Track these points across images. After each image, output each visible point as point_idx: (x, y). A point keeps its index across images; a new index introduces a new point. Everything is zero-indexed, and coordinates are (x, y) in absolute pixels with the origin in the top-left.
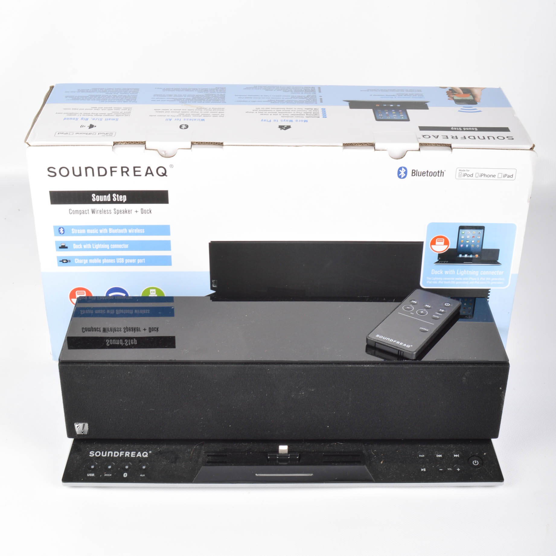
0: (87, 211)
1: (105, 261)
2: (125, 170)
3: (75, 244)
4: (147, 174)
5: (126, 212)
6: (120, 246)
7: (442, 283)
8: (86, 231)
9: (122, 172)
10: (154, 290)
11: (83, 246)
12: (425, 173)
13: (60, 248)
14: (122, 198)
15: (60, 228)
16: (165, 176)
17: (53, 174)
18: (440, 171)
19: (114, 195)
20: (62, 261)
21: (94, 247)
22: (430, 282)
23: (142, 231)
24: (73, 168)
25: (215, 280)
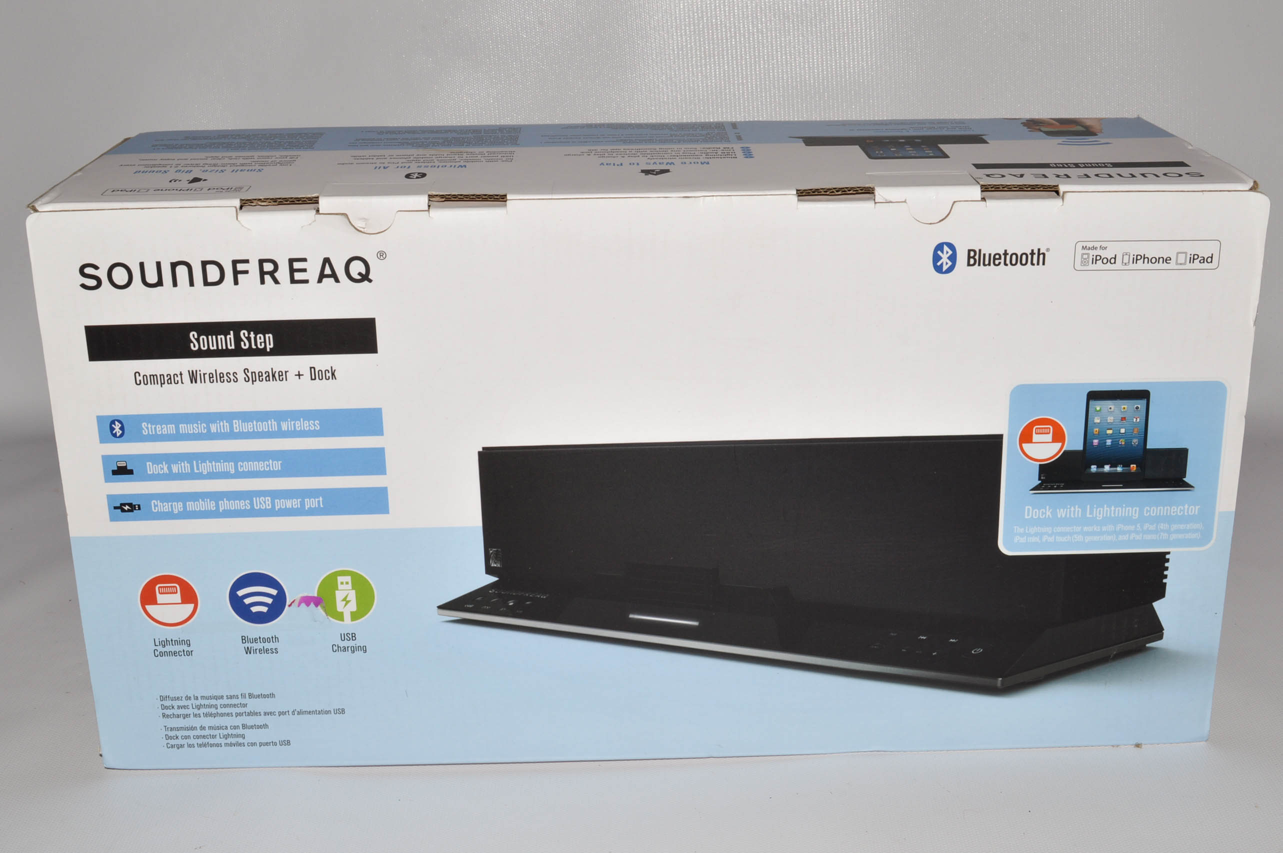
0: (179, 376)
1: (225, 505)
2: (268, 267)
3: (151, 464)
4: (322, 276)
5: (274, 376)
6: (260, 466)
7: (1051, 539)
8: (177, 428)
9: (262, 273)
10: (348, 579)
11: (169, 468)
12: (1000, 258)
13: (115, 473)
14: (262, 340)
15: (113, 422)
16: (366, 282)
17: (93, 283)
18: (1036, 251)
19: (243, 333)
20: (121, 508)
21: (198, 469)
22: (1023, 540)
23: (315, 425)
24: (142, 265)
25: (495, 549)
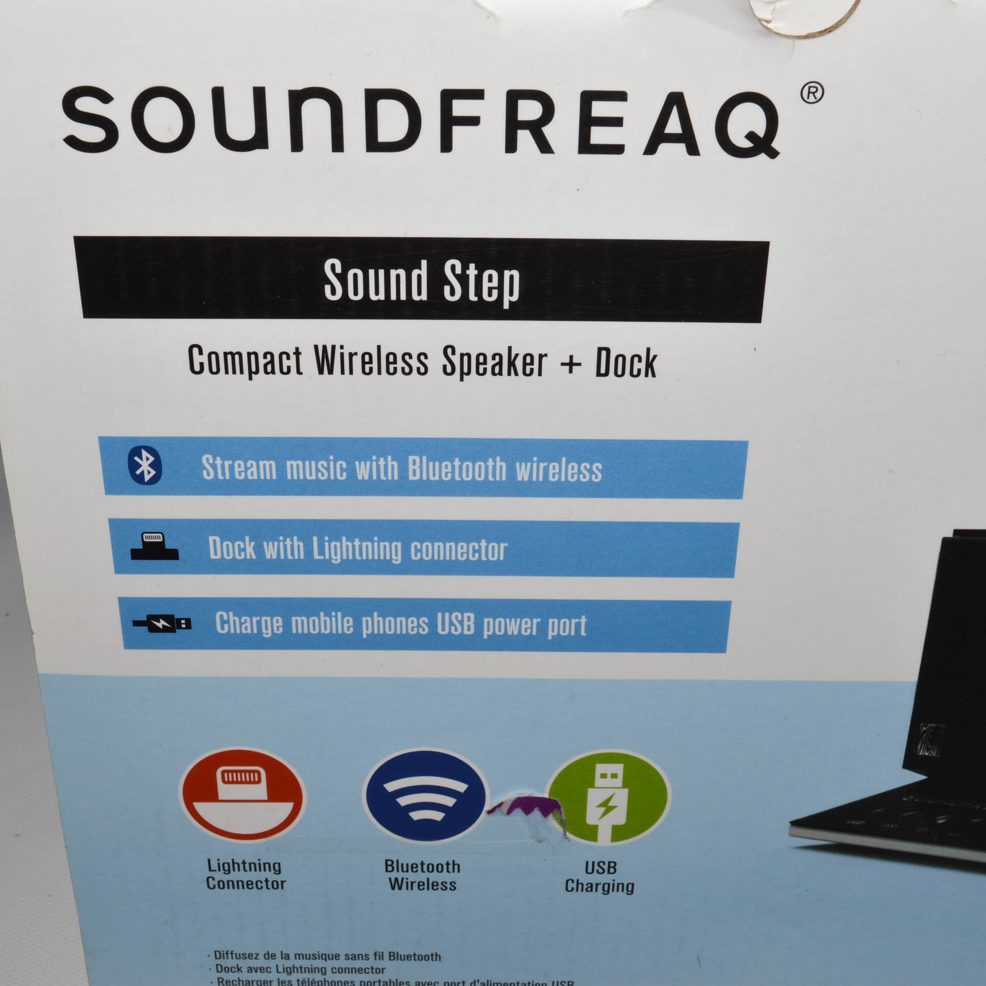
0: (293, 357)
1: (372, 624)
2: (529, 110)
3: (218, 539)
4: (658, 137)
5: (511, 364)
6: (460, 551)
8: (281, 469)
9: (513, 125)
10: (619, 768)
11: (259, 550)
13: (136, 555)
14: (495, 283)
15: (136, 451)
16: (763, 157)
17: (96, 134)
19: (452, 266)
20: (149, 623)
21: (321, 552)
23: (591, 472)
24: (218, 95)
25: (932, 725)
